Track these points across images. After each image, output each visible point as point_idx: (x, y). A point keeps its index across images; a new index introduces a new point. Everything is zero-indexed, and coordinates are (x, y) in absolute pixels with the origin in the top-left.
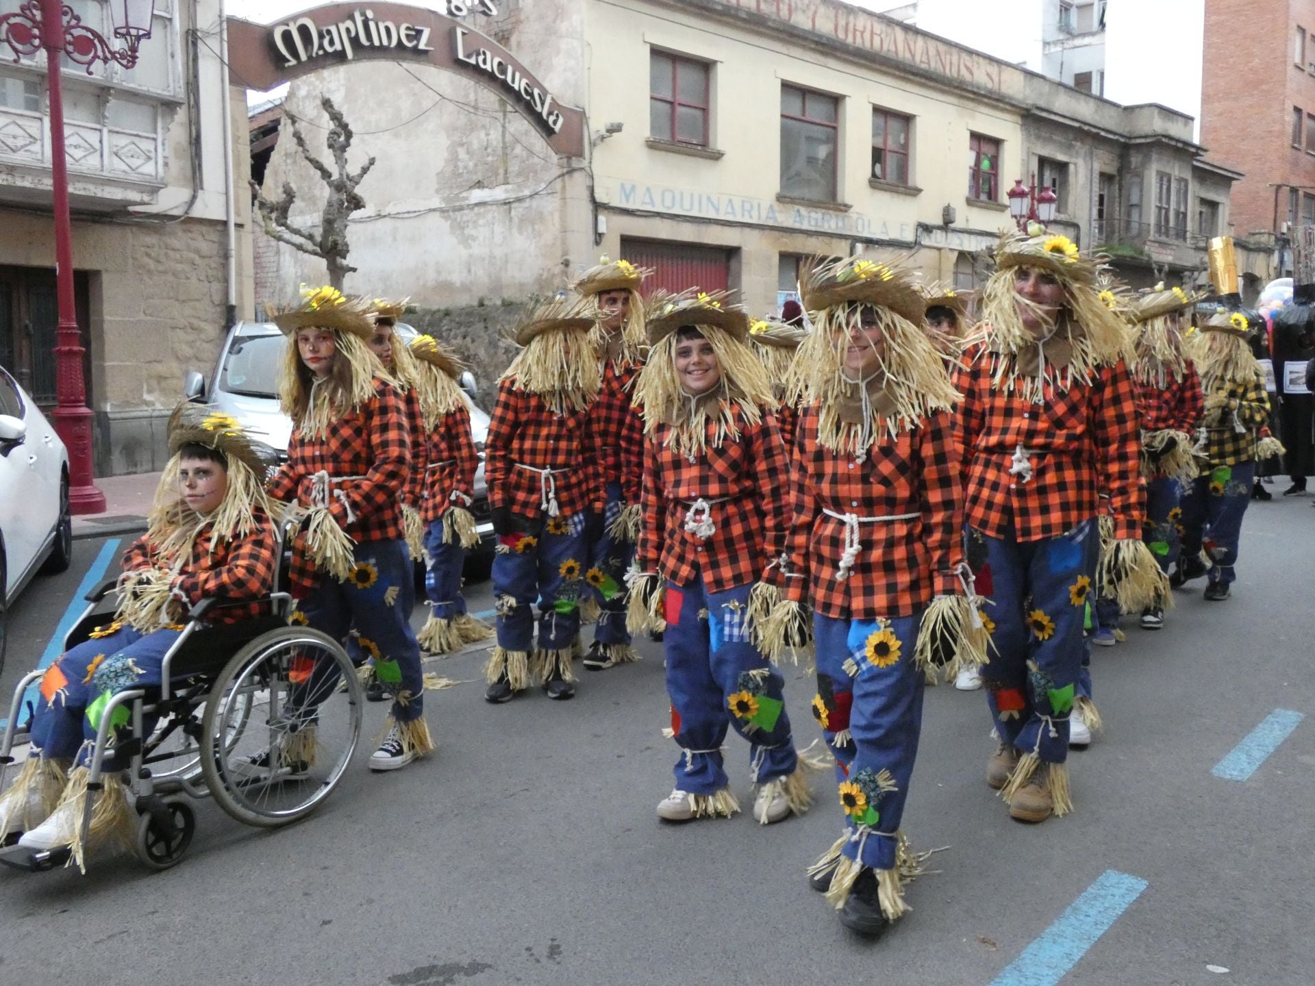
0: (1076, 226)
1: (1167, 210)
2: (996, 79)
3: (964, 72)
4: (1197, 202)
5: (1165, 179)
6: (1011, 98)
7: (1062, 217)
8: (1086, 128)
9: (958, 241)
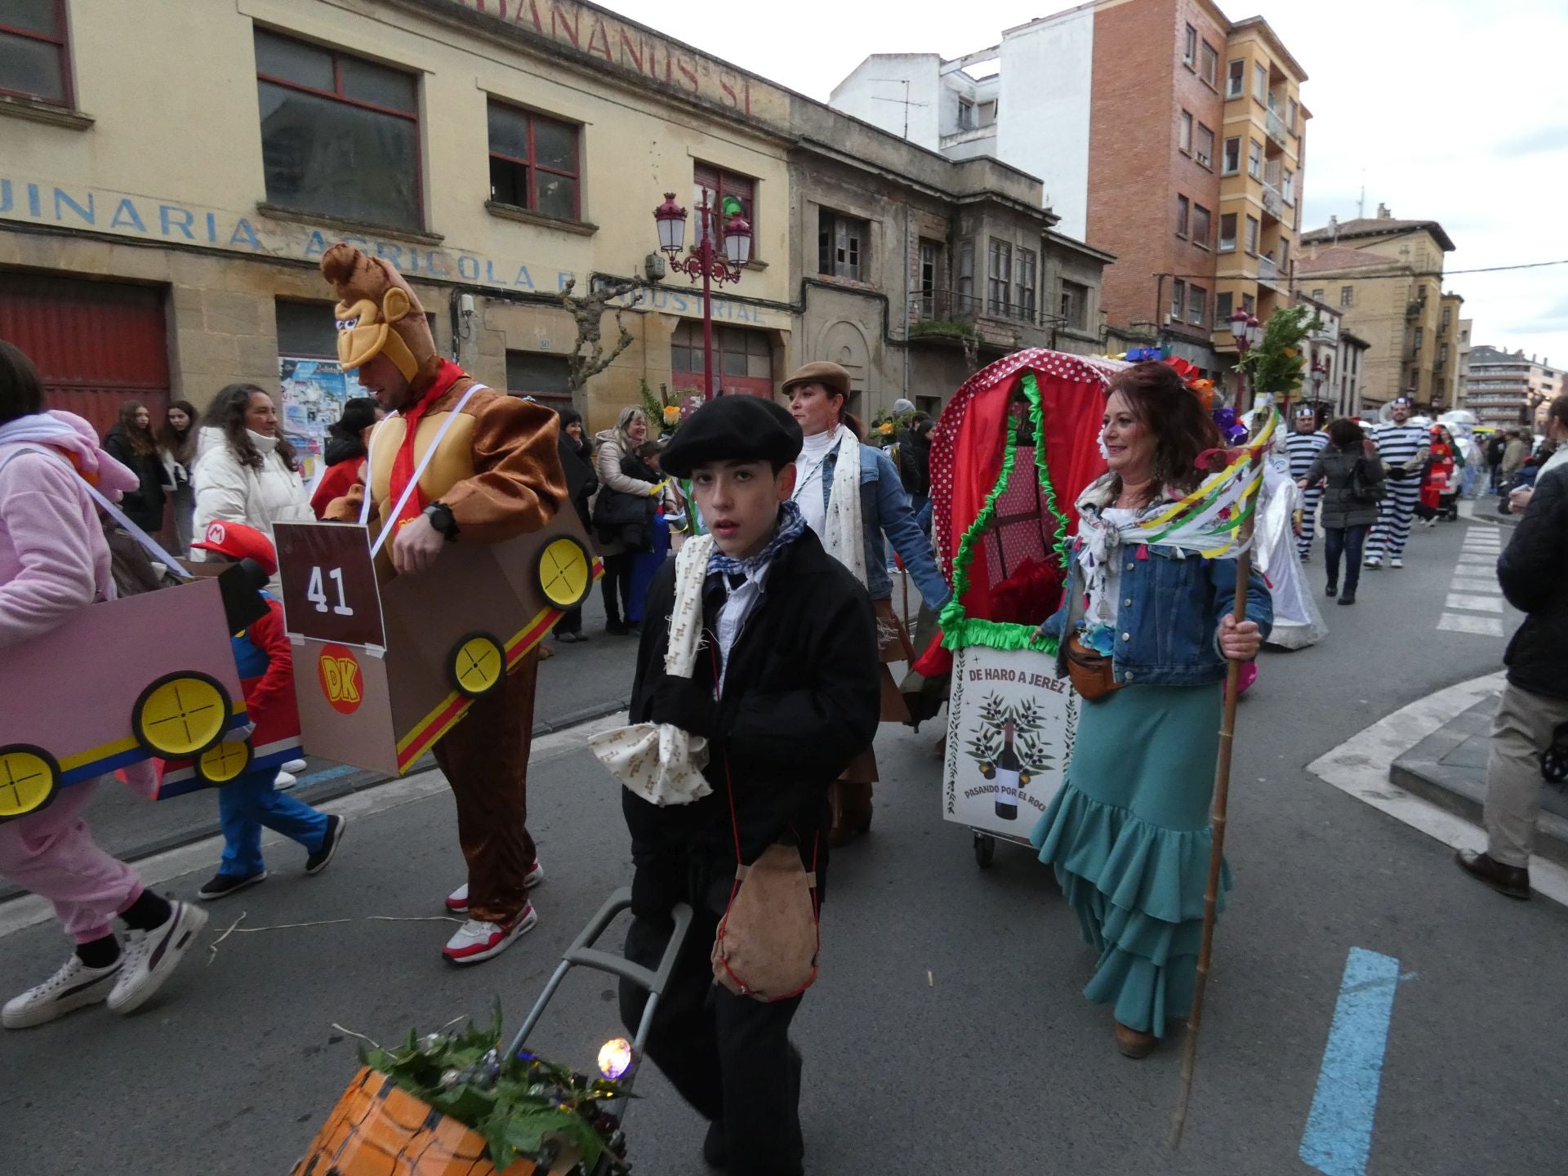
0: (884, 298)
1: (1007, 285)
2: (741, 97)
3: (677, 74)
4: (1060, 283)
5: (1003, 251)
6: (765, 122)
7: (861, 285)
8: (890, 177)
9: (678, 305)
